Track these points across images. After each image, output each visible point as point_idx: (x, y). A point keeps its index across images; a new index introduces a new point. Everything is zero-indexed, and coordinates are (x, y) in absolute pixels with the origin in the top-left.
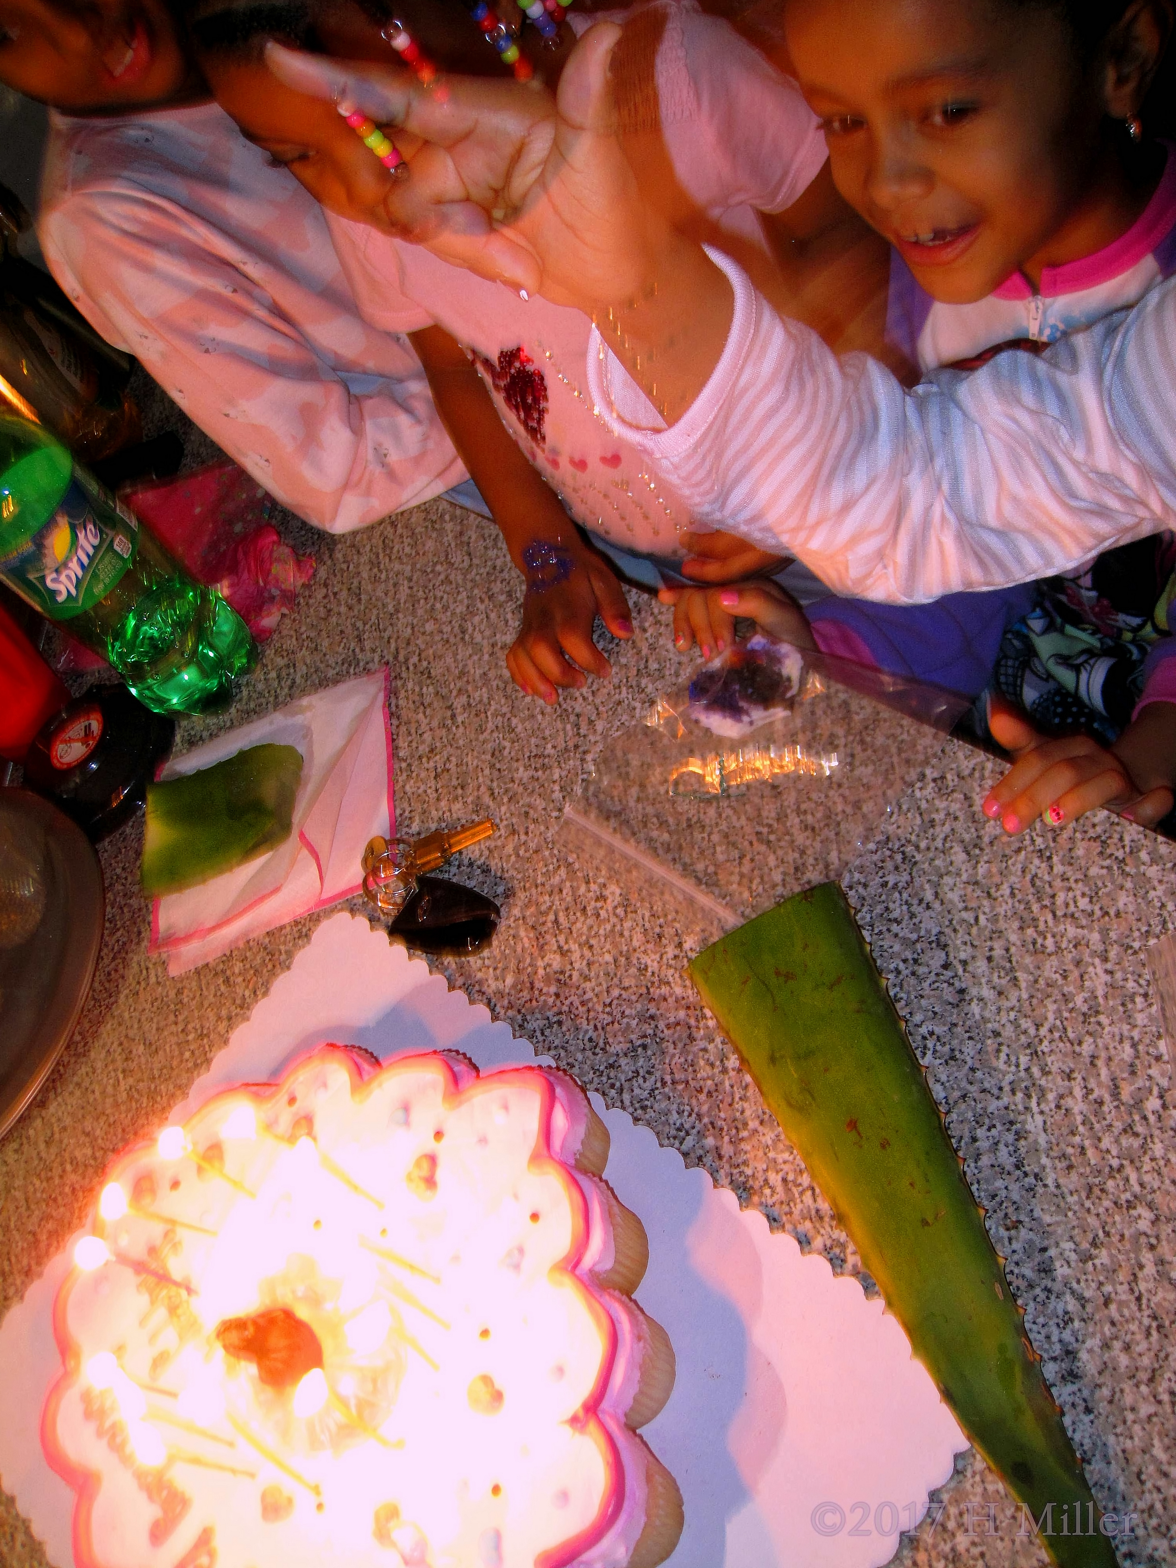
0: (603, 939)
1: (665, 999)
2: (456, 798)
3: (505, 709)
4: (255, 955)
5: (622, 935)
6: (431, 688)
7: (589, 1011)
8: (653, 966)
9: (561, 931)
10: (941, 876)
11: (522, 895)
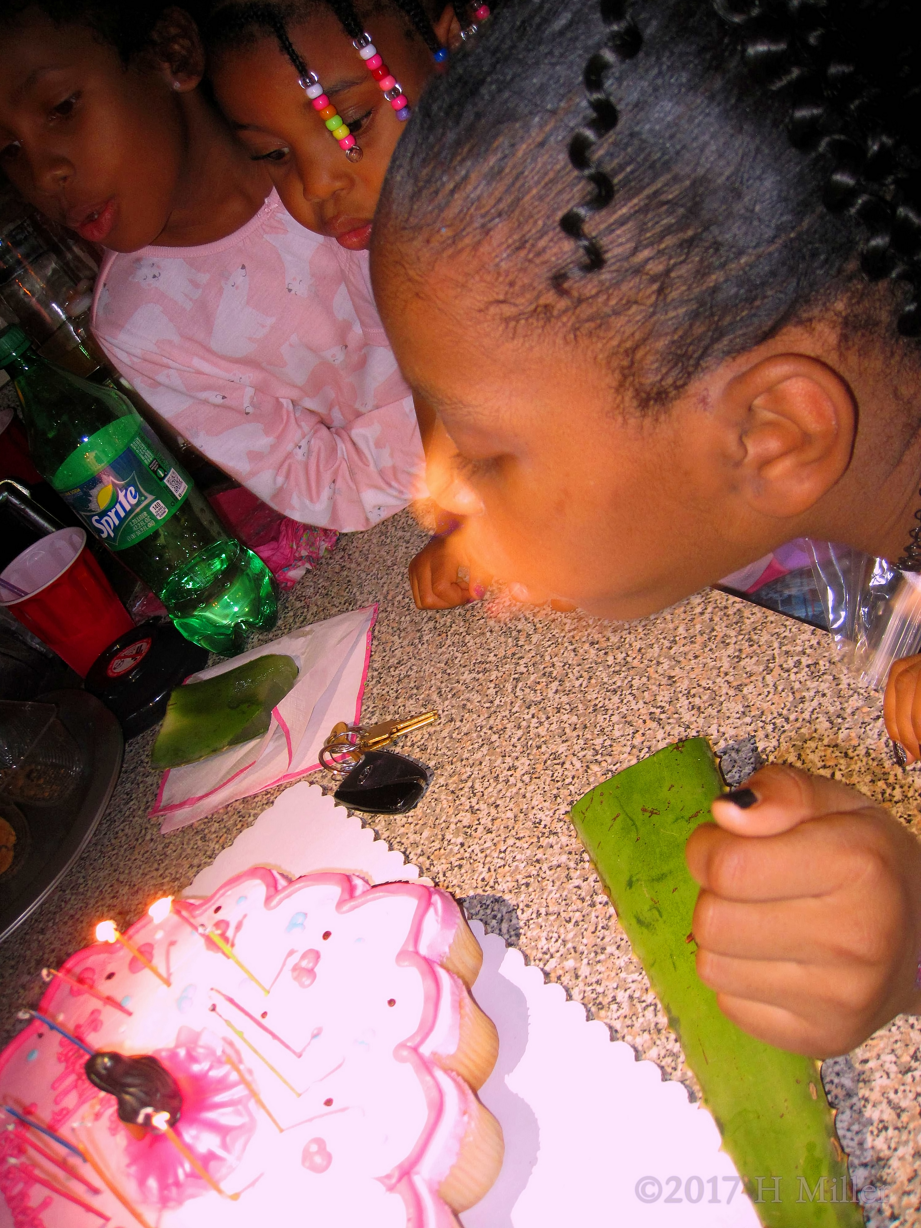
0: (508, 799)
1: (552, 847)
2: (411, 697)
3: (462, 630)
4: (230, 818)
5: (524, 796)
6: (408, 618)
7: (486, 856)
8: (546, 820)
9: (475, 795)
10: (805, 742)
11: (449, 767)
